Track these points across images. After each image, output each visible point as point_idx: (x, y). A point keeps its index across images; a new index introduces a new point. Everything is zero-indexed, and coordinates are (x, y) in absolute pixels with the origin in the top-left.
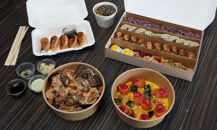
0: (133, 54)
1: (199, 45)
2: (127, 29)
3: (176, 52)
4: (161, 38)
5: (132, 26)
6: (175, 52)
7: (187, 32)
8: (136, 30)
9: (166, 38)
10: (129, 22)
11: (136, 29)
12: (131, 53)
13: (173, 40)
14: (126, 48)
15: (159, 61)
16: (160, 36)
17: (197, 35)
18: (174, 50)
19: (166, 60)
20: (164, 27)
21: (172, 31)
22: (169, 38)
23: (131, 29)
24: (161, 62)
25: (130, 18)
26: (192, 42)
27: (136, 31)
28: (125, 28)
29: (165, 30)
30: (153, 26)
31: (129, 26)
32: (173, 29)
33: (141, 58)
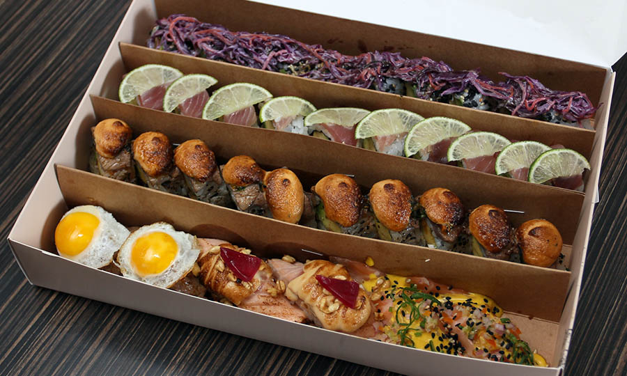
0: (189, 255)
1: (586, 165)
2: (159, 93)
3: (447, 224)
4: (358, 136)
5: (185, 72)
6: (440, 226)
7: (517, 86)
8: (210, 95)
9: (386, 133)
10: (169, 43)
11: (211, 91)
12: (179, 257)
13: (433, 143)
14: (149, 223)
15: (346, 294)
16: (350, 125)
17: (576, 100)
18: (435, 212)
19: (392, 278)
20: (373, 65)
21: (427, 84)
22: (407, 133)
23: (181, 89)
24: (359, 303)
25: (174, 23)
26: (545, 148)
27: (211, 101)
28: (143, 89)
29: (386, 77)
30: (314, 61)
31: (168, 74)
32: (428, 73)
33: (239, 283)
